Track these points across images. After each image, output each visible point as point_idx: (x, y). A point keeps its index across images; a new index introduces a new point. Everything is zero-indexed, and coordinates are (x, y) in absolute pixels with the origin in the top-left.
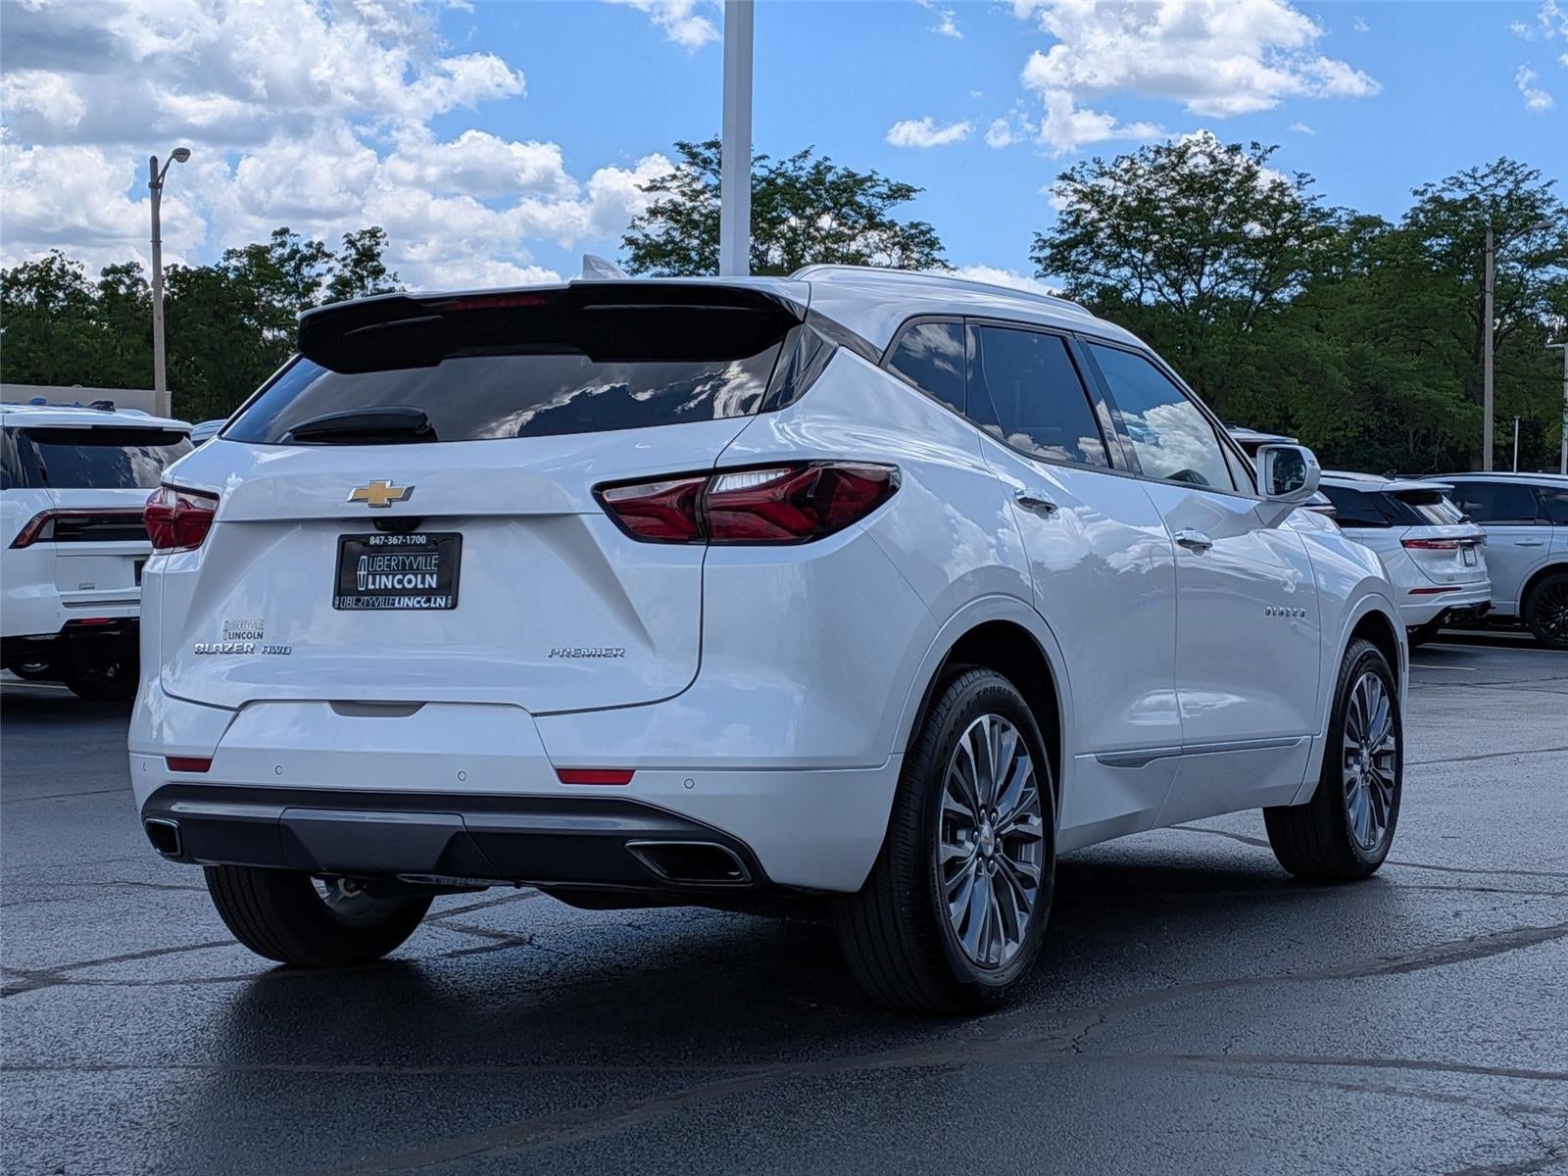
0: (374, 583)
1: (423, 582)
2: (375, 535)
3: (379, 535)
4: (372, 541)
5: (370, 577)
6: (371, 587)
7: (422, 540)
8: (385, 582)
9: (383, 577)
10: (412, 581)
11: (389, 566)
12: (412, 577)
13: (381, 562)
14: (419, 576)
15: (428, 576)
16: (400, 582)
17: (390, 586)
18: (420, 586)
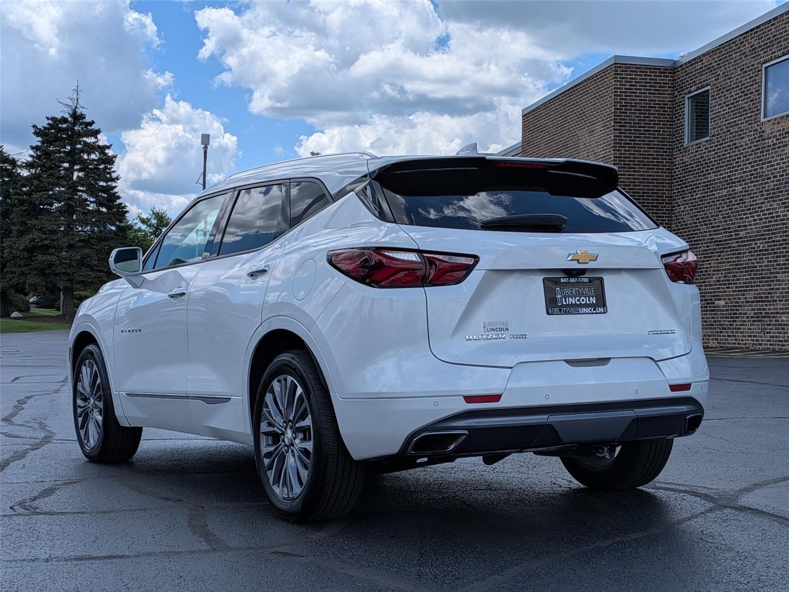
0: (566, 301)
1: (589, 301)
2: (563, 278)
3: (566, 277)
4: (562, 280)
5: (563, 299)
6: (564, 303)
7: (586, 280)
8: (572, 301)
9: (570, 298)
10: (584, 300)
11: (572, 293)
12: (584, 298)
13: (567, 291)
14: (587, 298)
15: (591, 298)
16: (579, 300)
17: (574, 303)
18: (588, 302)
